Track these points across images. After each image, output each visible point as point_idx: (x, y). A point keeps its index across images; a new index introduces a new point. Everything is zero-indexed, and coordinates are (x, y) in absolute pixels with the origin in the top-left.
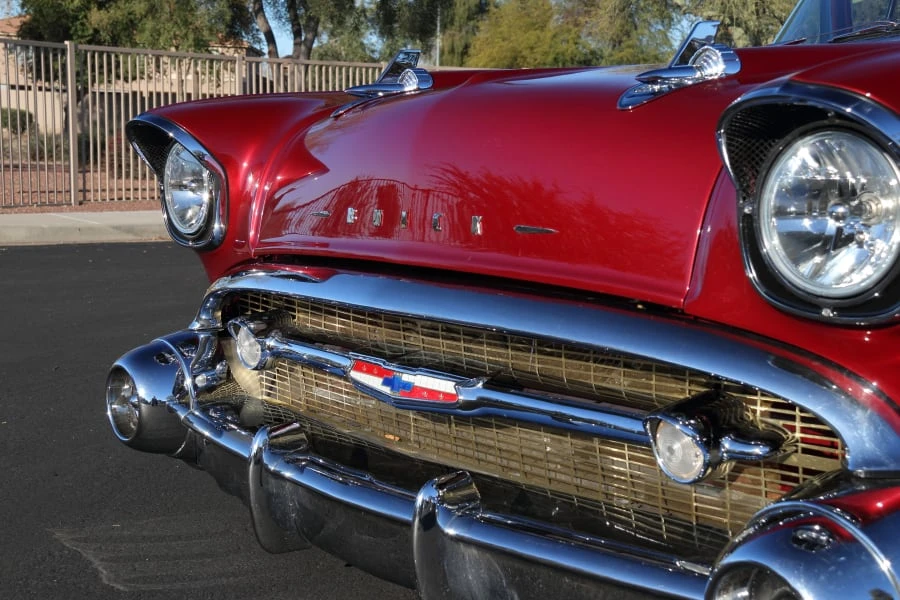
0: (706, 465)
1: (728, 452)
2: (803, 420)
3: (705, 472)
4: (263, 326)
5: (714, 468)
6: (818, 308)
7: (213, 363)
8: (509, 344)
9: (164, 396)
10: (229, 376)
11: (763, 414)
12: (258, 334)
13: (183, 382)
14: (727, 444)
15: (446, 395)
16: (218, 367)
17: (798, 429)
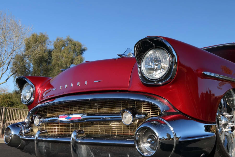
0: (133, 121)
1: (137, 117)
2: (151, 106)
3: (132, 122)
4: (40, 117)
5: (134, 122)
6: (154, 82)
7: (28, 127)
8: (92, 108)
9: (17, 133)
10: (32, 131)
11: (144, 111)
12: (40, 118)
13: (22, 131)
14: (136, 116)
15: (79, 118)
16: (30, 128)
17: (150, 112)
